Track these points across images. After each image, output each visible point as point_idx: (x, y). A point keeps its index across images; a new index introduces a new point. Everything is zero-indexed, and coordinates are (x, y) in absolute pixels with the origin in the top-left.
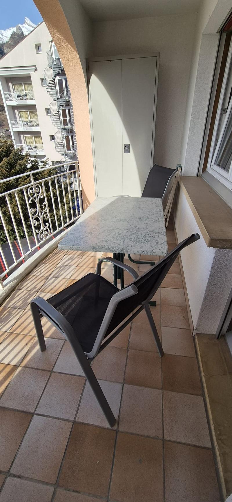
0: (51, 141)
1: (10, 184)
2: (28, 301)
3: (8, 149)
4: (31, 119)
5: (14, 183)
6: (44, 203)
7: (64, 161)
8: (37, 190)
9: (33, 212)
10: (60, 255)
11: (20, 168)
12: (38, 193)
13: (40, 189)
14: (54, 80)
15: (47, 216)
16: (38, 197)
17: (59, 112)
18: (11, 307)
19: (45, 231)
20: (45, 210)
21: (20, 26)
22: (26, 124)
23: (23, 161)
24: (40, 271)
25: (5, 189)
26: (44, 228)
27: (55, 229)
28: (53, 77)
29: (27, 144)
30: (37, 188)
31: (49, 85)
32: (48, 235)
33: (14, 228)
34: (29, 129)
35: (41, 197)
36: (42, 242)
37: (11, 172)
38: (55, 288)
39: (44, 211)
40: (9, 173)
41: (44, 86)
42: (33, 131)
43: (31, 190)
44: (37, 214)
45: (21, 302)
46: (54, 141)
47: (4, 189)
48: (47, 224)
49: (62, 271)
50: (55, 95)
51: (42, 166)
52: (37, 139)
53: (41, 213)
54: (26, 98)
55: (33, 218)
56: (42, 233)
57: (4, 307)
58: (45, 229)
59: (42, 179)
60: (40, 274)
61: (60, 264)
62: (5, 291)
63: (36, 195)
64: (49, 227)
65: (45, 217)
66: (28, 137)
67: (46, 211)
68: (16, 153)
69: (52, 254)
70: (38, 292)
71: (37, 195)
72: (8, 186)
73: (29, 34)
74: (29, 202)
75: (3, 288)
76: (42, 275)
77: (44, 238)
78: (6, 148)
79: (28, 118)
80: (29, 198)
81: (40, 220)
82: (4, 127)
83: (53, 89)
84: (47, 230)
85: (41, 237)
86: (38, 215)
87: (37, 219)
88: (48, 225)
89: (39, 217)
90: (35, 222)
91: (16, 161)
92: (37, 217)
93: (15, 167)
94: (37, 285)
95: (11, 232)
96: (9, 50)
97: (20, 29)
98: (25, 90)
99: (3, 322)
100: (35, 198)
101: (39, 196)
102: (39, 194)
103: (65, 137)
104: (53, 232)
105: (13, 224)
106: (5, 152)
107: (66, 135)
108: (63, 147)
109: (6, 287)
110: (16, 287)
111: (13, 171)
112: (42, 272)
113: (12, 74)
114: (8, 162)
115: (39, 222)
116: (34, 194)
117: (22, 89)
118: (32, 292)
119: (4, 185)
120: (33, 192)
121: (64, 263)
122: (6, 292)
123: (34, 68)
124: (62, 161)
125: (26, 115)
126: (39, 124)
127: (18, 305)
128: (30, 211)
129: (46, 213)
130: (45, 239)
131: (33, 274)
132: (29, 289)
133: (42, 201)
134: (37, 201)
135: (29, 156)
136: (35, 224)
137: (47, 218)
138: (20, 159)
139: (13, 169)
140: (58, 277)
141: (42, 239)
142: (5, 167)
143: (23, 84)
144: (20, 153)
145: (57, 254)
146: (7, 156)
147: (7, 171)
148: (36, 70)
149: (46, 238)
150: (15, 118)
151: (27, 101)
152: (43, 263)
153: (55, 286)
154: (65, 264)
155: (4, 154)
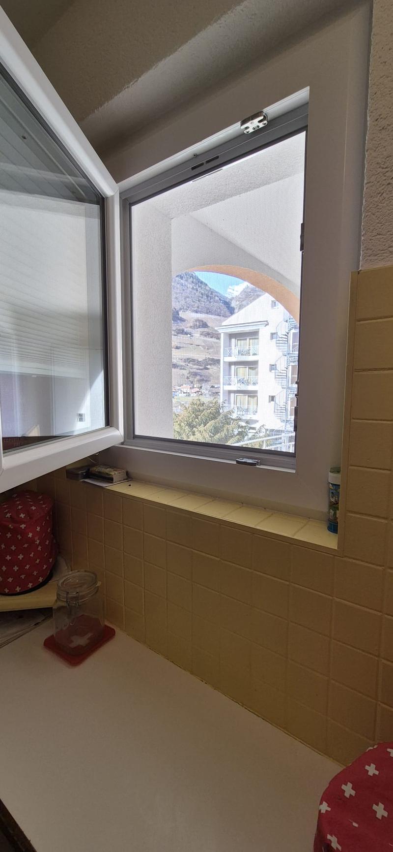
0: (270, 402)
3: (217, 410)
4: (248, 376)
7: (284, 429)
11: (226, 433)
14: (287, 335)
17: (287, 368)
22: (241, 381)
28: (287, 331)
29: (237, 405)
31: (281, 339)
34: (243, 387)
37: (215, 438)
40: (212, 439)
41: (274, 340)
42: (249, 389)
46: (273, 403)
50: (286, 350)
51: (254, 434)
52: (251, 400)
54: (248, 353)
66: (240, 397)
68: (225, 416)
78: (215, 409)
79: (245, 375)
82: (209, 382)
83: (285, 343)
91: (223, 424)
93: (221, 432)
98: (249, 345)
103: (289, 399)
106: (212, 414)
107: (291, 396)
108: (285, 411)
114: (214, 426)
117: (244, 344)
123: (265, 323)
124: (280, 429)
125: (243, 371)
126: (258, 382)
135: (240, 419)
138: (228, 423)
142: (209, 431)
143: (248, 340)
144: (229, 416)
146: (215, 418)
147: (210, 437)
148: (267, 325)
150: (230, 374)
151: (249, 356)
155: (211, 417)
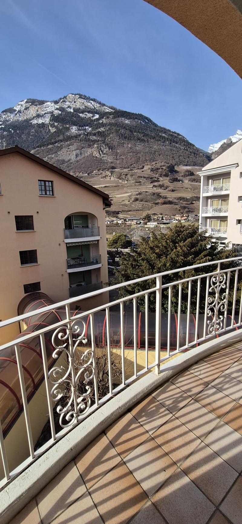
0: (237, 224)
1: (187, 261)
2: (179, 405)
3: (194, 231)
4: (221, 206)
5: (191, 260)
6: (224, 294)
8: (221, 279)
9: (210, 301)
10: (228, 359)
11: (200, 248)
12: (221, 282)
13: (224, 279)
15: (224, 308)
16: (219, 286)
18: (160, 402)
19: (217, 324)
20: (224, 301)
21: (231, 137)
22: (215, 210)
23: (205, 242)
24: (200, 371)
25: (182, 264)
26: (217, 320)
27: (228, 324)
29: (211, 227)
30: (221, 277)
32: (219, 329)
33: (178, 301)
34: (217, 214)
35: (223, 287)
36: (210, 336)
37: (191, 250)
38: (214, 404)
39: (222, 302)
40: (189, 251)
42: (221, 216)
43: (215, 279)
44: (213, 304)
45: (171, 402)
46: (240, 225)
47: (180, 265)
48: (221, 316)
49: (226, 384)
52: (223, 223)
53: (219, 303)
54: (221, 189)
55: (208, 307)
56: (213, 326)
57: (153, 397)
58: (217, 322)
59: (219, 259)
60: (200, 375)
61: (227, 372)
62: (160, 378)
63: (218, 284)
64: (223, 321)
65: (221, 309)
66: (214, 221)
67: (224, 303)
68: (200, 235)
69: (218, 354)
70: (193, 399)
71: (220, 284)
72: (185, 262)
73: (237, 142)
74: (209, 289)
75: (159, 374)
76: (201, 377)
77: (214, 332)
78: (193, 230)
79: (219, 205)
80: (210, 286)
81: (215, 311)
82: (194, 212)
84: (219, 324)
85: (211, 330)
86: (215, 306)
87: (212, 310)
88: (222, 319)
89: (215, 307)
90: (209, 312)
91: (198, 241)
92: (213, 308)
93: (196, 247)
94: (193, 387)
95: (174, 304)
96: (216, 156)
97: (230, 139)
98: (222, 184)
99: (148, 417)
100: (216, 287)
101: (221, 286)
102: (222, 284)
104: (226, 328)
105: (178, 297)
106: (191, 234)
109: (162, 374)
110: (170, 378)
111: (193, 250)
112: (202, 372)
113: (215, 173)
114: (191, 242)
115: (213, 313)
116: (216, 283)
117: (219, 183)
118: (185, 395)
119: (181, 261)
120: (216, 280)
121: (232, 373)
122: (160, 380)
123: (236, 165)
125: (217, 203)
126: (229, 210)
127: (168, 403)
128: (208, 299)
129: (223, 305)
130: (214, 334)
131: (192, 371)
132: (183, 389)
133: (223, 291)
134: (217, 290)
135: (211, 237)
136: (208, 314)
137: (223, 310)
138: (202, 240)
139: (194, 248)
140: (220, 390)
141: (211, 332)
142: (187, 246)
143: (222, 179)
144: (203, 235)
145: (224, 356)
146: (192, 236)
147: (188, 250)
148: (238, 166)
149: (216, 333)
150: (207, 206)
151: (222, 191)
152: (206, 362)
153: (214, 402)
154: (233, 376)
155: (189, 236)
